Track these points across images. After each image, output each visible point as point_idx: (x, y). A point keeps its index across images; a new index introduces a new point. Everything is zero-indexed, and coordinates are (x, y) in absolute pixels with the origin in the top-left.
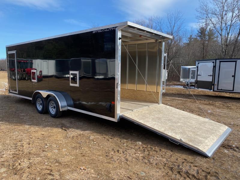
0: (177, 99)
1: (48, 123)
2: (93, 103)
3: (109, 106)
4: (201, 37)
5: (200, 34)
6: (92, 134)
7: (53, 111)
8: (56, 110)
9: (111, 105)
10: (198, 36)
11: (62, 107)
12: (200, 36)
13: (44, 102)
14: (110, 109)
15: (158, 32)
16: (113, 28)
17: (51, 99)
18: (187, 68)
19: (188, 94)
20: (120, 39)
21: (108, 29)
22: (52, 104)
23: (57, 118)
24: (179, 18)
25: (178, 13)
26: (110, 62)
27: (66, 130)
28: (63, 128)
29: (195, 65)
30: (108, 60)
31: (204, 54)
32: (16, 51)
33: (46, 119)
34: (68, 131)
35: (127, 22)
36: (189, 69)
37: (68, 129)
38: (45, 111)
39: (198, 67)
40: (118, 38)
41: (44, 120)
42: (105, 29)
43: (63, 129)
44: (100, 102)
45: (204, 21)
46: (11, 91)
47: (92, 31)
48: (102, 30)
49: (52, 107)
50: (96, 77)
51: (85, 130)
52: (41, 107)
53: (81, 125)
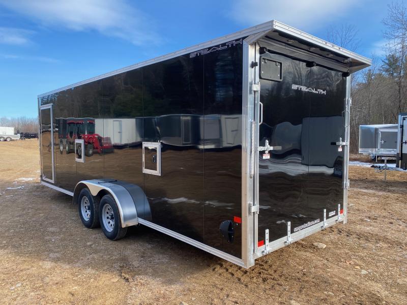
0: (366, 194)
1: (96, 256)
2: (193, 201)
3: (227, 228)
4: (390, 71)
5: (386, 66)
6: (186, 298)
7: (110, 224)
8: (114, 223)
9: (230, 225)
10: (384, 71)
11: (126, 219)
12: (387, 71)
13: (94, 205)
14: (230, 235)
15: (341, 50)
16: (236, 40)
17: (105, 200)
18: (372, 128)
19: (382, 181)
20: (254, 65)
21: (223, 45)
22: (107, 210)
23: (116, 240)
24: (350, 38)
25: (347, 29)
26: (227, 119)
27: (127, 280)
28: (123, 274)
29: (397, 123)
30: (223, 117)
31: (400, 101)
32: (52, 104)
33: (95, 243)
34: (132, 284)
35: (273, 21)
36: (376, 130)
37: (133, 277)
38: (95, 224)
39: (402, 127)
40: (250, 63)
41: (91, 245)
42: (218, 46)
43: (121, 276)
44: (207, 200)
45: (399, 40)
46: (44, 178)
47: (189, 54)
48: (209, 48)
49: (108, 215)
50: (201, 147)
51: (170, 282)
52: (89, 212)
53: (163, 263)
